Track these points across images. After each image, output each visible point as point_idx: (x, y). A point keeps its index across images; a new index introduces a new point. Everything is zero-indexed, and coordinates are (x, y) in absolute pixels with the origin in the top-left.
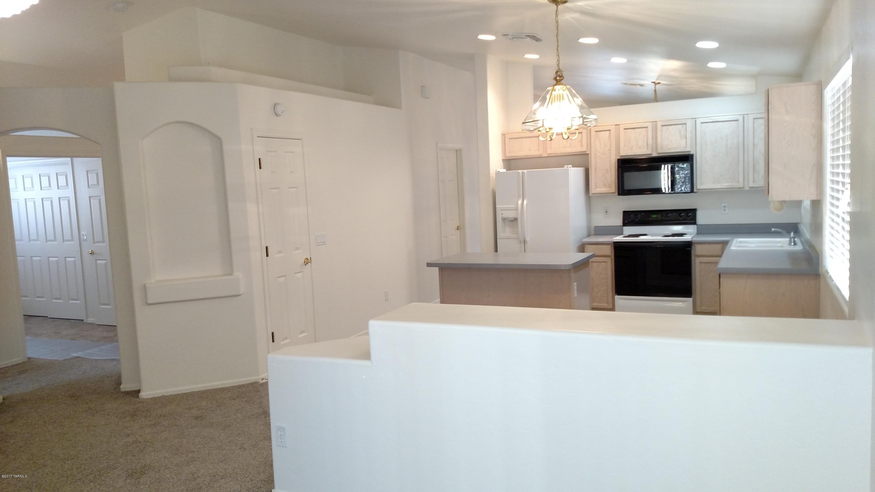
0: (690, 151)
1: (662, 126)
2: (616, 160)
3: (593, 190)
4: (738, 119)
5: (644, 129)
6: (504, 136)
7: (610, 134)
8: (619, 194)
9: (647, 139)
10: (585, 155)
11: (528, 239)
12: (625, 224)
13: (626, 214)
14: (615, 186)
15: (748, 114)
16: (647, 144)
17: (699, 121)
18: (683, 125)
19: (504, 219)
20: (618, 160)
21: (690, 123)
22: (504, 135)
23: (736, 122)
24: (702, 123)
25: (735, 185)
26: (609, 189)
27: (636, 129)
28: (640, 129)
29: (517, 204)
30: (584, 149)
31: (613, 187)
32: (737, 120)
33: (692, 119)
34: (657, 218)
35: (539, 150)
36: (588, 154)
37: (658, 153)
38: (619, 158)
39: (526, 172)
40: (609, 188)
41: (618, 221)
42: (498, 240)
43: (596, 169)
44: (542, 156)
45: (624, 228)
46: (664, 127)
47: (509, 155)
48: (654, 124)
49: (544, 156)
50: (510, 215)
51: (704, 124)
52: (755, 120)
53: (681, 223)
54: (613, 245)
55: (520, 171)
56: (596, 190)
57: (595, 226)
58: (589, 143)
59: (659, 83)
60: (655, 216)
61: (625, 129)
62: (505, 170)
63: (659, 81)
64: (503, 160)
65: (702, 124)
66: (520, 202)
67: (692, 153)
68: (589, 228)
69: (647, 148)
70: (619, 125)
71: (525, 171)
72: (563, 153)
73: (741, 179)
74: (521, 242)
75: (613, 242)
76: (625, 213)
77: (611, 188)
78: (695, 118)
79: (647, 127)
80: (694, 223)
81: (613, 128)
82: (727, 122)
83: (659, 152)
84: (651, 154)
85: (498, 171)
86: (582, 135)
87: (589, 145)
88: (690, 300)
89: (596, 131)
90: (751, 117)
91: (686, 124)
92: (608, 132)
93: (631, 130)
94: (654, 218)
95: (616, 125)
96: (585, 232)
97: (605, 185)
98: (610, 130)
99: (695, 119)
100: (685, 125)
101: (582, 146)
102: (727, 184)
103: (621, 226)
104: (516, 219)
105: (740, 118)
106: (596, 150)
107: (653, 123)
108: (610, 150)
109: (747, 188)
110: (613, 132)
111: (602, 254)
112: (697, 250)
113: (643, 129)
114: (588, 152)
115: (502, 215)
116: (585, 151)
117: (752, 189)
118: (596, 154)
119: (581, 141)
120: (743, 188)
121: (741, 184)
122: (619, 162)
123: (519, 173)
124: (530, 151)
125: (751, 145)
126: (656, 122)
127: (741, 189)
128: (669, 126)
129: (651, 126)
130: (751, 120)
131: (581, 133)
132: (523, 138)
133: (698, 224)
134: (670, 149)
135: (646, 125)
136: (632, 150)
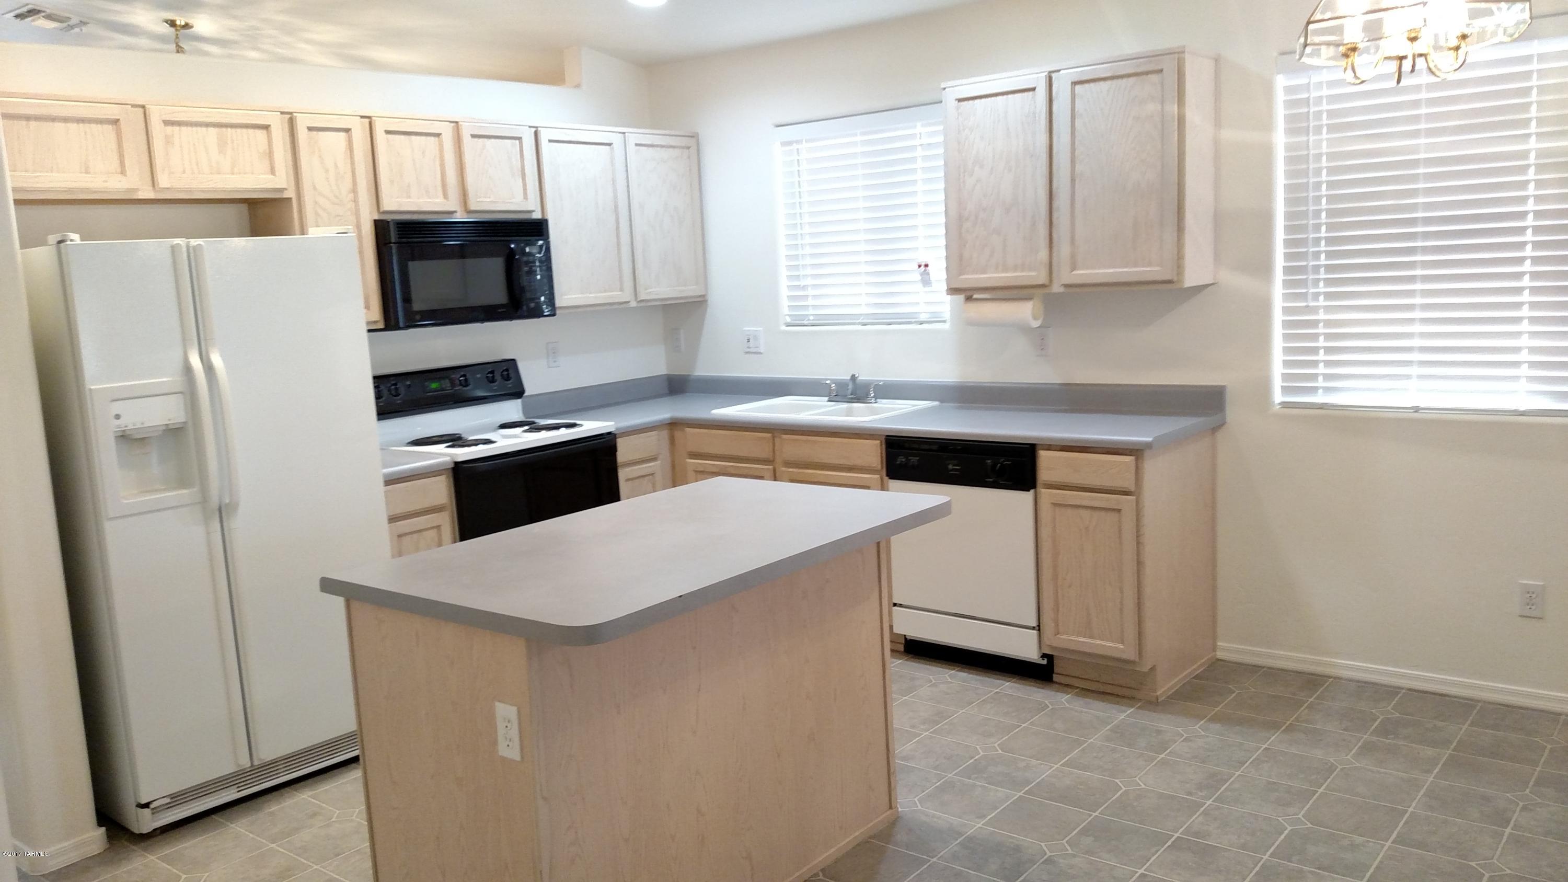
0: (530, 212)
1: (472, 136)
2: (373, 223)
4: (611, 142)
5: (432, 138)
7: (350, 142)
9: (443, 171)
14: (378, 302)
16: (444, 187)
17: (544, 136)
18: (514, 141)
20: (378, 224)
21: (528, 138)
23: (607, 147)
24: (550, 141)
25: (617, 296)
26: (366, 311)
27: (413, 137)
28: (423, 138)
29: (184, 369)
30: (279, 181)
31: (377, 309)
32: (610, 145)
33: (529, 127)
34: (440, 389)
35: (123, 172)
36: (291, 200)
37: (470, 212)
38: (376, 218)
46: (476, 139)
48: (455, 129)
49: (141, 195)
50: (154, 415)
51: (554, 144)
52: (638, 148)
58: (292, 163)
60: (435, 385)
61: (388, 132)
65: (550, 144)
67: (544, 217)
69: (445, 196)
72: (215, 191)
73: (628, 283)
77: (370, 308)
78: (537, 127)
79: (439, 137)
80: (518, 394)
81: (356, 127)
82: (594, 147)
83: (473, 207)
84: (454, 212)
86: (269, 135)
87: (293, 169)
89: (310, 129)
91: (520, 139)
92: (342, 135)
93: (404, 137)
94: (435, 389)
95: (363, 117)
98: (347, 130)
100: (517, 142)
101: (273, 172)
102: (604, 294)
105: (618, 140)
106: (315, 188)
107: (453, 124)
108: (355, 190)
109: (633, 304)
110: (356, 136)
113: (429, 138)
114: (290, 193)
115: (117, 422)
116: (281, 190)
117: (642, 304)
118: (316, 203)
119: (270, 154)
120: (629, 302)
121: (626, 295)
122: (381, 227)
123: (174, 248)
124: (87, 172)
125: (635, 206)
126: (457, 122)
127: (622, 306)
128: (486, 140)
129: (447, 132)
130: (631, 148)
131: (266, 127)
132: (53, 119)
133: (526, 394)
134: (494, 203)
135: (436, 128)
136: (409, 197)
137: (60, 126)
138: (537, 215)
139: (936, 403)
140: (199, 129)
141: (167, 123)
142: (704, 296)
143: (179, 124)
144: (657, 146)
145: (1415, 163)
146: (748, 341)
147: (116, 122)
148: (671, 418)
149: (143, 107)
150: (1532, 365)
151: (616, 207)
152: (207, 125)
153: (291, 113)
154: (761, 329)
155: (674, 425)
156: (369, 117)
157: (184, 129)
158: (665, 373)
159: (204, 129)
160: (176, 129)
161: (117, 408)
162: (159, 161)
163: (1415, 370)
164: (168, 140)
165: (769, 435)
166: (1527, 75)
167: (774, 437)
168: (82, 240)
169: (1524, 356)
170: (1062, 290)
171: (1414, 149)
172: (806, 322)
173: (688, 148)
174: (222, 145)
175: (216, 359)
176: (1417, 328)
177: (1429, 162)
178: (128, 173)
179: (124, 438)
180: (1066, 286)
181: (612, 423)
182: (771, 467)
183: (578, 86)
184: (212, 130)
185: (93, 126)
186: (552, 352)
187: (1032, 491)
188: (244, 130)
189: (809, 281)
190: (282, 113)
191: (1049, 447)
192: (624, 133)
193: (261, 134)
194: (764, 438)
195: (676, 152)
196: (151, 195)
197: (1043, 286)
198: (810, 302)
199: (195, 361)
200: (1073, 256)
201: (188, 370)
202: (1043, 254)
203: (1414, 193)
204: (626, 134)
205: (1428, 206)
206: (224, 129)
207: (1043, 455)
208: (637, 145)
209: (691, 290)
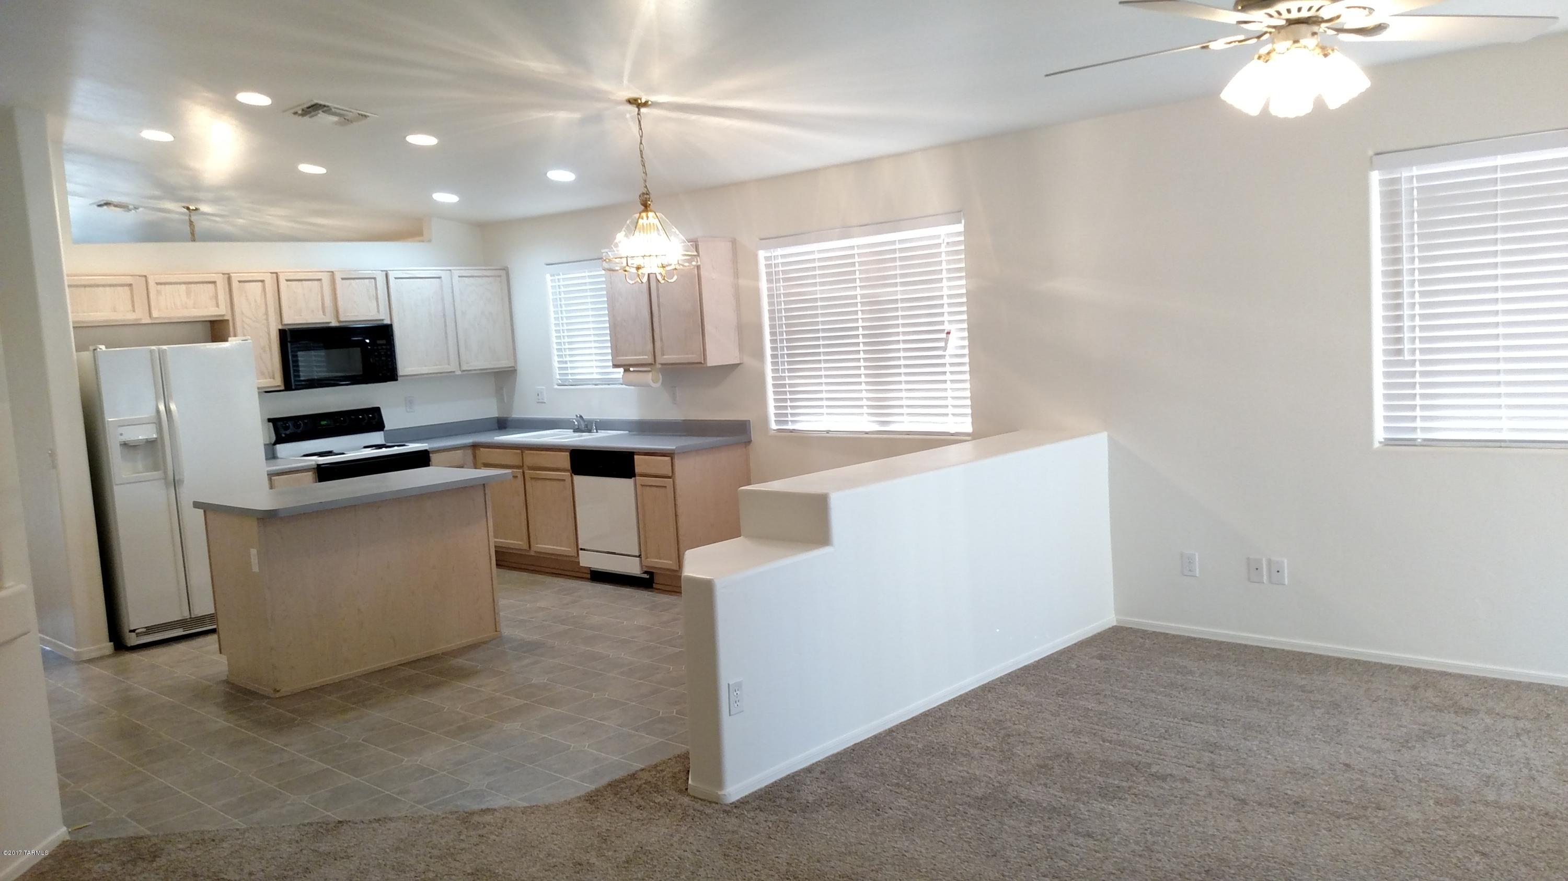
0: (383, 320)
1: (342, 279)
2: (278, 331)
5: (316, 282)
7: (264, 287)
8: (288, 389)
9: (323, 299)
12: (280, 440)
14: (280, 376)
16: (323, 309)
17: (392, 276)
18: (371, 280)
20: (280, 331)
21: (380, 278)
23: (438, 280)
24: (395, 278)
27: (304, 282)
28: (310, 282)
30: (221, 310)
31: (277, 377)
32: (439, 277)
33: (381, 271)
35: (134, 311)
36: (228, 320)
37: (340, 322)
38: (280, 327)
40: (270, 379)
45: (278, 446)
46: (346, 281)
48: (330, 276)
49: (143, 322)
50: (141, 434)
51: (399, 280)
58: (229, 301)
60: (323, 423)
61: (288, 280)
65: (397, 280)
69: (323, 312)
71: (165, 347)
72: (185, 318)
73: (452, 360)
74: (167, 484)
75: (316, 466)
76: (274, 421)
77: (274, 378)
79: (321, 280)
80: (382, 428)
81: (267, 278)
82: (427, 279)
83: (342, 319)
84: (329, 323)
86: (215, 287)
87: (230, 304)
89: (240, 282)
91: (375, 279)
92: (260, 283)
93: (297, 282)
94: (323, 425)
95: (272, 273)
97: (262, 374)
98: (262, 281)
99: (384, 272)
100: (373, 280)
101: (218, 306)
102: (435, 367)
105: (444, 275)
106: (242, 313)
107: (330, 273)
108: (266, 314)
109: (459, 373)
110: (268, 284)
112: (438, 461)
113: (314, 282)
114: (228, 317)
115: (121, 437)
116: (223, 316)
117: (464, 373)
118: (243, 321)
119: (216, 297)
120: (454, 372)
121: (453, 367)
122: (283, 334)
123: (151, 351)
124: (115, 311)
125: (458, 314)
126: (332, 272)
127: (451, 374)
128: (352, 281)
129: (326, 278)
130: (456, 279)
131: (214, 282)
132: (98, 286)
133: (386, 429)
134: (357, 316)
135: (318, 276)
136: (301, 316)
137: (101, 289)
138: (387, 322)
139: (627, 432)
140: (176, 286)
141: (157, 284)
142: (514, 367)
143: (165, 284)
144: (476, 277)
145: (815, 300)
146: (538, 395)
147: (130, 285)
148: (472, 443)
149: (145, 276)
150: (869, 407)
151: (444, 315)
152: (180, 283)
153: (229, 274)
154: (544, 387)
155: (475, 446)
156: (276, 273)
157: (167, 286)
158: (497, 416)
159: (178, 286)
160: (163, 286)
161: (121, 430)
162: (153, 304)
163: (825, 410)
164: (159, 292)
165: (518, 451)
166: (853, 256)
167: (522, 452)
168: (106, 349)
169: (865, 402)
170: (660, 366)
171: (815, 293)
172: (566, 383)
173: (500, 276)
174: (188, 293)
175: (173, 407)
176: (824, 388)
177: (823, 299)
178: (136, 311)
179: (125, 445)
180: (662, 364)
181: (426, 444)
182: (521, 471)
183: (430, 241)
184: (184, 286)
185: (119, 288)
186: (409, 402)
187: (633, 478)
188: (201, 285)
189: (568, 359)
190: (223, 274)
191: (639, 454)
192: (450, 270)
193: (211, 286)
194: (517, 453)
195: (491, 279)
196: (149, 321)
197: (651, 364)
198: (570, 371)
199: (162, 407)
200: (662, 348)
201: (158, 411)
202: (650, 346)
203: (816, 316)
204: (452, 271)
205: (824, 323)
206: (190, 286)
207: (636, 457)
208: (459, 277)
209: (504, 363)
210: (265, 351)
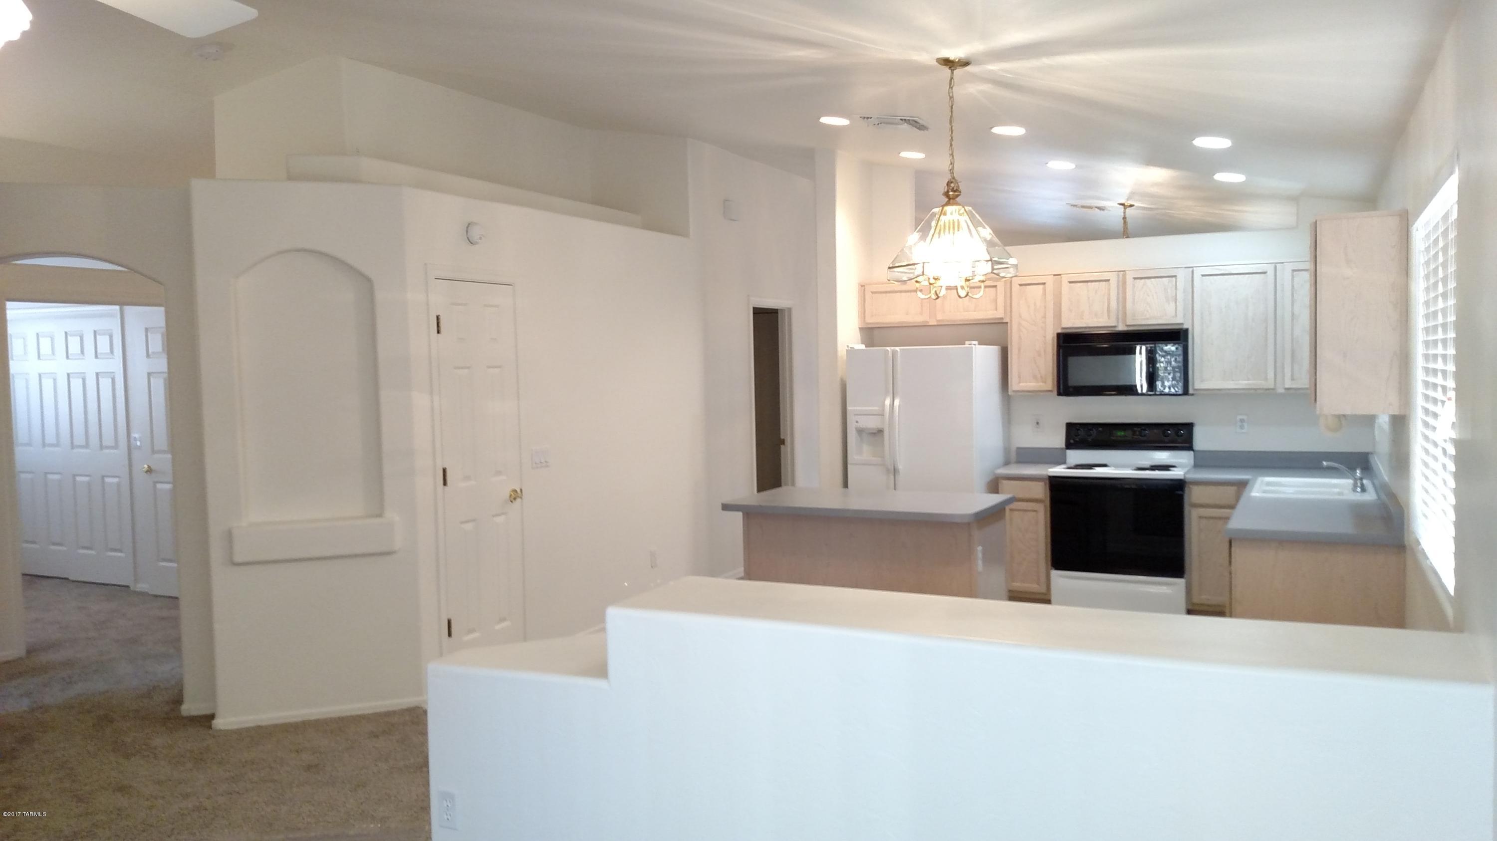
0: (1181, 324)
1: (1135, 278)
2: (1056, 335)
3: (1015, 384)
4: (1265, 271)
5: (1104, 283)
6: (863, 288)
7: (1045, 290)
8: (1059, 394)
9: (1109, 299)
10: (1001, 324)
11: (900, 467)
12: (1069, 445)
13: (1070, 427)
14: (1053, 379)
15: (1283, 263)
16: (1109, 311)
17: (1198, 273)
18: (1170, 279)
19: (860, 431)
20: (1059, 335)
21: (1182, 276)
22: (862, 286)
23: (1263, 275)
24: (1203, 275)
25: (1260, 384)
26: (1042, 384)
27: (1089, 284)
28: (1096, 283)
29: (883, 405)
30: (1000, 314)
31: (1050, 383)
32: (1265, 273)
33: (1186, 268)
34: (1125, 436)
35: (923, 314)
36: (1007, 323)
37: (1128, 326)
38: (1060, 331)
39: (899, 350)
40: (1043, 382)
41: (1058, 440)
42: (849, 466)
43: (1019, 350)
44: (928, 324)
45: (1068, 452)
46: (1138, 281)
47: (871, 320)
48: (1121, 276)
50: (871, 423)
51: (1207, 277)
52: (1295, 273)
53: (1166, 447)
54: (1047, 482)
55: (888, 348)
56: (1021, 384)
57: (1018, 448)
58: (1009, 304)
59: (1131, 206)
60: (1120, 433)
61: (1070, 282)
62: (863, 347)
63: (1132, 203)
64: (860, 328)
65: (1204, 277)
66: (888, 402)
67: (1185, 327)
68: (1007, 450)
69: (1109, 316)
70: (1060, 275)
71: (897, 349)
72: (964, 320)
73: (1271, 375)
74: (888, 471)
75: (1047, 477)
77: (1045, 382)
78: (1192, 267)
79: (1108, 280)
80: (1190, 448)
81: (1050, 281)
82: (1247, 276)
83: (1128, 323)
84: (1115, 327)
85: (851, 348)
86: (996, 290)
87: (1009, 307)
88: (1181, 582)
89: (1020, 285)
90: (1289, 268)
91: (1175, 276)
92: (1041, 286)
93: (1081, 284)
94: (1120, 436)
95: (1055, 275)
96: (999, 458)
97: (1035, 377)
98: (1044, 284)
99: (1191, 269)
100: (1174, 279)
101: (996, 309)
102: (1246, 382)
103: (1062, 449)
104: (880, 432)
105: (1270, 270)
106: (1020, 316)
107: (1120, 273)
108: (1044, 317)
109: (1281, 390)
110: (1050, 286)
111: (1027, 496)
112: (1194, 495)
113: (1101, 283)
114: (1006, 319)
115: (856, 424)
116: (1001, 318)
117: (1289, 391)
118: (1020, 324)
119: (996, 301)
120: (1274, 390)
121: (1274, 384)
122: (1061, 338)
124: (907, 315)
126: (1123, 272)
127: (1270, 391)
128: (1147, 280)
129: (1115, 278)
130: (1288, 274)
131: (996, 286)
132: (895, 292)
133: (1194, 448)
134: (1148, 319)
135: (1106, 276)
136: (1083, 319)
137: (898, 295)
168: (866, 347)
185: (912, 293)
190: (1006, 278)
193: (994, 290)
196: (933, 323)
204: (1285, 264)
210: (1040, 355)
